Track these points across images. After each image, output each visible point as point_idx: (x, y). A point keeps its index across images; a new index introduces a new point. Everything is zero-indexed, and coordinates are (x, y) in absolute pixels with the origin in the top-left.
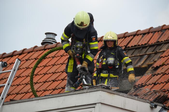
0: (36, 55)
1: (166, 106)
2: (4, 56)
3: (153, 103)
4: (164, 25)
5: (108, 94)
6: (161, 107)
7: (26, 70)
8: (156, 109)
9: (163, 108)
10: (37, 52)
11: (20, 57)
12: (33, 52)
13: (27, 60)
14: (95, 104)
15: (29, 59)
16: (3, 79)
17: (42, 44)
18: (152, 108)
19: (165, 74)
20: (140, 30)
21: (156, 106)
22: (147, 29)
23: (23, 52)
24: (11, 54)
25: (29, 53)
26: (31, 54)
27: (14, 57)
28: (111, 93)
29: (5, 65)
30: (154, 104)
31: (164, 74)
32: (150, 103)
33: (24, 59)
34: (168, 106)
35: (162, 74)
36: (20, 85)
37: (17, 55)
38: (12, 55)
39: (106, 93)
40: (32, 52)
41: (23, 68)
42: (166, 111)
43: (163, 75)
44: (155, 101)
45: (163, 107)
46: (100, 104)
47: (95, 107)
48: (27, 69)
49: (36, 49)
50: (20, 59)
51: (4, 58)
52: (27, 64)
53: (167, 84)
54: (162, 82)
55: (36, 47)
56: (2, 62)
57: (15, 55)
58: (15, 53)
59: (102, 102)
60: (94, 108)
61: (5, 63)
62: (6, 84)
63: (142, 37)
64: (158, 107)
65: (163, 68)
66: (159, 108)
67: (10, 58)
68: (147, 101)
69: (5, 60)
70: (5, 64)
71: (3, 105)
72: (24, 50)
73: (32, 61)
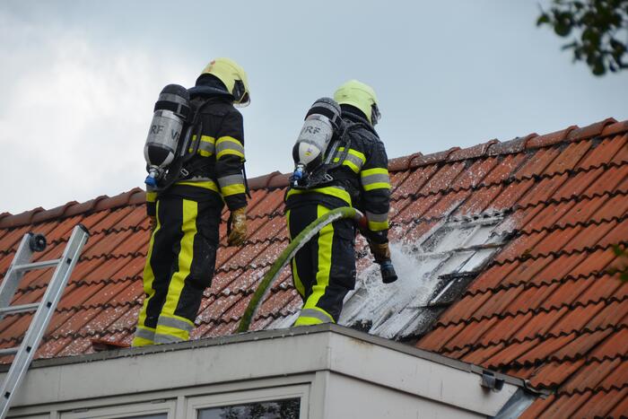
0: (135, 217)
1: (529, 385)
2: (38, 217)
3: (492, 375)
4: (533, 136)
5: (353, 342)
6: (515, 389)
7: (103, 263)
8: (501, 393)
9: (521, 391)
10: (139, 208)
11: (88, 222)
12: (128, 209)
13: (107, 233)
14: (313, 373)
15: (114, 230)
16: (33, 290)
18: (486, 389)
19: (532, 285)
20: (459, 148)
21: (498, 385)
22: (480, 144)
23: (98, 205)
24: (61, 211)
25: (114, 209)
26: (122, 212)
27: (69, 222)
28: (363, 341)
29: (39, 244)
30: (494, 378)
31: (527, 285)
32: (481, 375)
33: (98, 228)
34: (535, 386)
35: (521, 287)
36: (82, 308)
37: (78, 215)
38: (68, 213)
39: (347, 338)
40: (123, 207)
41: (94, 257)
42: (529, 398)
43: (525, 289)
45: (520, 387)
46: (328, 373)
47: (310, 383)
48: (107, 259)
49: (136, 198)
50: (87, 226)
51: (37, 224)
52: (106, 245)
53: (536, 318)
54: (521, 310)
55: (137, 191)
56: (32, 234)
57: (72, 216)
58: (73, 210)
59: (332, 369)
60: (307, 387)
61: (40, 237)
62: (42, 304)
63: (465, 169)
64: (506, 387)
65: (526, 267)
66: (508, 391)
67: (55, 223)
68: (473, 367)
69: (41, 230)
70: (41, 241)
71: (31, 367)
72: (101, 199)
73: (123, 235)
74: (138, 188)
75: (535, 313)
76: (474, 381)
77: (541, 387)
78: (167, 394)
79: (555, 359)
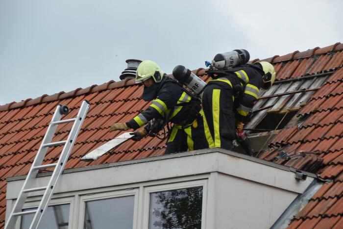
0: (112, 95)
1: (320, 177)
2: (62, 96)
3: (301, 172)
4: (317, 48)
5: (229, 157)
6: (313, 179)
7: (96, 119)
8: (305, 181)
9: (316, 181)
10: (114, 91)
11: (89, 98)
12: (108, 91)
13: (97, 103)
14: (209, 173)
15: (101, 102)
16: (61, 134)
17: (122, 77)
18: (298, 180)
19: (319, 126)
20: (278, 56)
21: (304, 177)
22: (289, 54)
23: (91, 90)
24: (73, 94)
25: (100, 92)
26: (105, 93)
27: (78, 99)
29: (64, 111)
30: (302, 174)
31: (317, 126)
32: (295, 173)
33: (93, 101)
34: (323, 177)
35: (314, 127)
36: (87, 142)
37: (82, 95)
38: (75, 95)
39: (226, 156)
40: (105, 90)
41: (92, 116)
42: (320, 184)
43: (316, 128)
44: (303, 169)
45: (315, 178)
46: (216, 174)
47: (208, 178)
48: (98, 117)
49: (112, 86)
50: (88, 100)
51: (61, 100)
52: (98, 110)
53: (322, 142)
54: (314, 139)
55: (112, 82)
56: (61, 106)
57: (79, 96)
58: (80, 92)
59: (219, 171)
60: (206, 180)
61: (66, 107)
62: (67, 141)
63: (282, 67)
64: (308, 178)
65: (315, 117)
66: (309, 180)
67: (71, 99)
68: (291, 169)
69: (64, 103)
70: (66, 109)
71: (63, 173)
72: (93, 87)
73: (106, 105)
74: (113, 81)
75: (321, 140)
76: (292, 176)
77: (326, 178)
78: (134, 185)
79: (333, 164)
